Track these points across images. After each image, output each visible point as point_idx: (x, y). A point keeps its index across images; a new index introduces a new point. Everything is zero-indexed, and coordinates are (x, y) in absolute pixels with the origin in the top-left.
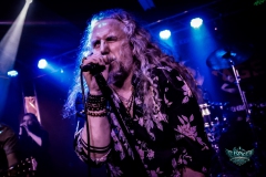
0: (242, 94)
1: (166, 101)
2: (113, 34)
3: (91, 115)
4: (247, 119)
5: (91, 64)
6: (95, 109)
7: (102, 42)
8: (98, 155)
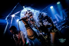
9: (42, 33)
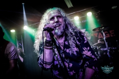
1: (78, 43)
3: (46, 48)
5: (48, 28)
6: (48, 46)
8: (47, 65)
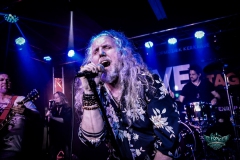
0: (230, 98)
2: (108, 43)
4: (231, 119)
7: (100, 49)
9: (132, 137)
